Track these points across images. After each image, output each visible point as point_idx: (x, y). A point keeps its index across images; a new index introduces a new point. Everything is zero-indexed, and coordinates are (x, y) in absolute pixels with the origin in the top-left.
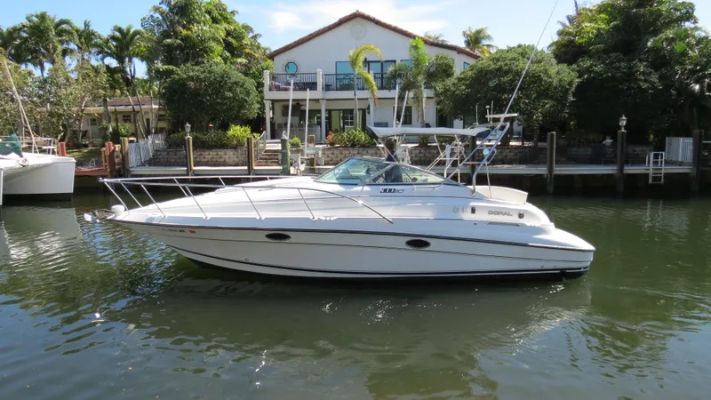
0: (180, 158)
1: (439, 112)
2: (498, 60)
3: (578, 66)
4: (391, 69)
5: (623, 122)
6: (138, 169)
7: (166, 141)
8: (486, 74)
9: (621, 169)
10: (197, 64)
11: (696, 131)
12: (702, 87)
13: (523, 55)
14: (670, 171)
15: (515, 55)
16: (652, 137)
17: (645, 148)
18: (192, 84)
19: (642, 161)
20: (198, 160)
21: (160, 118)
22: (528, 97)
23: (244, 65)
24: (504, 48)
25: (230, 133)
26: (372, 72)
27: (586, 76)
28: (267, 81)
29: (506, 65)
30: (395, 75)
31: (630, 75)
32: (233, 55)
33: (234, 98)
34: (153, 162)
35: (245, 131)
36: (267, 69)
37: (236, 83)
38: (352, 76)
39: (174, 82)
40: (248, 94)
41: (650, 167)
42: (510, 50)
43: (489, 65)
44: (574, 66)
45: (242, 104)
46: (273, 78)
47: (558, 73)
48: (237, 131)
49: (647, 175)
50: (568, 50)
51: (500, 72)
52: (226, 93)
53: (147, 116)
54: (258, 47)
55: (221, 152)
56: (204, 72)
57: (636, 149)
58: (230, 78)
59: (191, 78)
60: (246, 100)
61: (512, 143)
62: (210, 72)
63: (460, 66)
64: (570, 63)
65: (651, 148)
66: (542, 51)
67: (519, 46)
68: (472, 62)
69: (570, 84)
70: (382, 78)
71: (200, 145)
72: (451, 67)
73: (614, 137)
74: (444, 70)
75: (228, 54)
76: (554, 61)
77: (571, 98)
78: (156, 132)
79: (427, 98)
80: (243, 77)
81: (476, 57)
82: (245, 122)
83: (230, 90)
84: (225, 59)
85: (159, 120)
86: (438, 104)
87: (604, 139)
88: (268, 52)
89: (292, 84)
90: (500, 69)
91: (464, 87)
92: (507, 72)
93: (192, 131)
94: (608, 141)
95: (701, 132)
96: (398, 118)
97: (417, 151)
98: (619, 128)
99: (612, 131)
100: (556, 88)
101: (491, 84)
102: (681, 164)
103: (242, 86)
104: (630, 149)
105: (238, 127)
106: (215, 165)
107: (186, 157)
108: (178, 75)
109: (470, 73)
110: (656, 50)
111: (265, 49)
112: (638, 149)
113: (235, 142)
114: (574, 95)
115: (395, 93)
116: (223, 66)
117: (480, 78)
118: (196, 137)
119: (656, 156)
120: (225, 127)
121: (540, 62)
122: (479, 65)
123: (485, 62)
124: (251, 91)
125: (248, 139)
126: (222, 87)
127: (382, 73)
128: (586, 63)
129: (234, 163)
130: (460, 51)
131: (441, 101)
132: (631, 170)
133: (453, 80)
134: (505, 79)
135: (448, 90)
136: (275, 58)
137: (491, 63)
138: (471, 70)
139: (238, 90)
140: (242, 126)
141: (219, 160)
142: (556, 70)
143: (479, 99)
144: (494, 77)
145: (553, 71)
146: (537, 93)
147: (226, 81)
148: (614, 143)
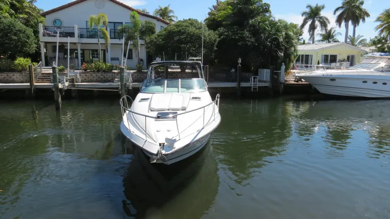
1: (148, 52)
2: (179, 26)
3: (219, 31)
4: (119, 28)
5: (240, 61)
8: (172, 33)
9: (239, 84)
11: (272, 66)
13: (192, 24)
14: (260, 85)
15: (188, 24)
16: (253, 68)
17: (249, 74)
19: (248, 80)
23: (25, 19)
24: (182, 20)
25: (17, 62)
26: (108, 29)
27: (222, 37)
30: (123, 31)
31: (242, 38)
32: (16, 13)
33: (18, 40)
35: (27, 61)
36: (41, 22)
37: (20, 31)
38: (97, 30)
40: (28, 38)
41: (252, 84)
42: (185, 21)
43: (174, 29)
44: (217, 32)
45: (24, 44)
46: (45, 28)
47: (209, 35)
48: (21, 61)
49: (250, 87)
50: (213, 23)
51: (180, 33)
52: (13, 37)
54: (35, 9)
55: (11, 74)
58: (15, 28)
60: (27, 42)
61: (187, 71)
63: (159, 28)
64: (214, 30)
65: (252, 74)
66: (201, 23)
67: (190, 19)
68: (165, 26)
69: (215, 41)
70: (115, 32)
72: (154, 29)
73: (236, 68)
74: (150, 30)
75: (13, 12)
76: (207, 28)
77: (215, 48)
79: (141, 45)
80: (24, 27)
81: (167, 24)
82: (26, 55)
83: (15, 34)
84: (11, 15)
86: (147, 48)
87: (231, 69)
88: (41, 12)
89: (58, 32)
90: (180, 31)
91: (161, 40)
92: (184, 33)
94: (233, 70)
96: (125, 56)
97: (136, 75)
98: (238, 64)
100: (208, 43)
101: (176, 38)
102: (265, 82)
103: (24, 33)
104: (243, 74)
105: (22, 59)
106: (6, 83)
109: (164, 32)
110: (253, 26)
111: (40, 10)
112: (247, 74)
113: (20, 68)
114: (217, 47)
115: (123, 41)
116: (10, 19)
117: (170, 35)
119: (254, 78)
120: (13, 58)
121: (200, 28)
122: (169, 28)
123: (171, 28)
124: (30, 36)
125: (29, 66)
126: (9, 33)
127: (115, 29)
128: (221, 29)
129: (19, 81)
130: (158, 20)
131: (149, 47)
132: (244, 85)
133: (155, 35)
134: (183, 37)
135: (153, 41)
136: (46, 16)
137: (175, 27)
138: (165, 31)
139: (21, 35)
140: (24, 58)
141: (9, 79)
142: (208, 33)
143: (169, 47)
144: (177, 35)
145: (206, 34)
146: (199, 45)
147: (12, 29)
148: (236, 71)
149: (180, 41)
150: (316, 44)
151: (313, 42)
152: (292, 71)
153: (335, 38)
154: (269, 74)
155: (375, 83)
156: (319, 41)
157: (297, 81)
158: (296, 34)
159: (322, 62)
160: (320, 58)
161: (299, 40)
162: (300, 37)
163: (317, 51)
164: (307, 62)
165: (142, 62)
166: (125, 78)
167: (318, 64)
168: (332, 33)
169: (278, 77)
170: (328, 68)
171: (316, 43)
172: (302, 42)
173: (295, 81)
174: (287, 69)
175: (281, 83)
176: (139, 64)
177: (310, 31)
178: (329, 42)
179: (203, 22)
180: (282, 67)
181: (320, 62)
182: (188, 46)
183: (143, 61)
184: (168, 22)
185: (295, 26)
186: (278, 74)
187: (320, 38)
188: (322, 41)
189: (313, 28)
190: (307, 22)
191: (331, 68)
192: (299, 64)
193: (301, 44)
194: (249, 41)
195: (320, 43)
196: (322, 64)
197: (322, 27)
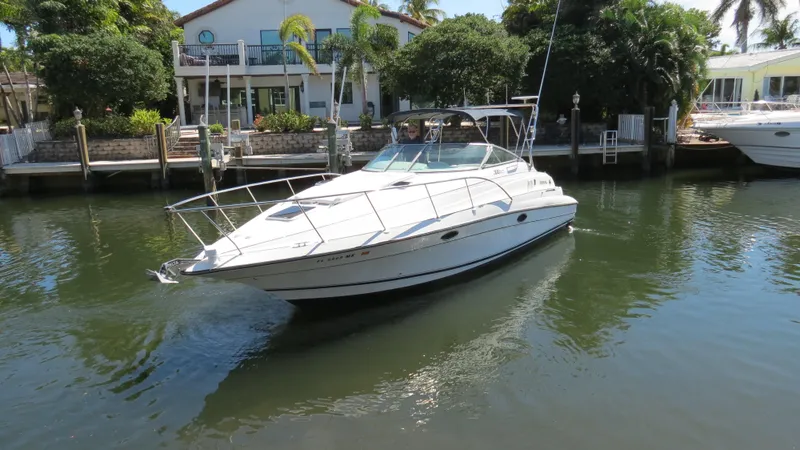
0: (71, 152)
1: (383, 89)
2: (445, 31)
3: (530, 38)
4: (327, 39)
5: (577, 99)
6: (15, 167)
7: (51, 130)
8: (432, 47)
9: (576, 149)
10: (85, 33)
11: (647, 108)
12: (651, 62)
13: (472, 25)
14: (622, 151)
15: (464, 26)
16: (605, 114)
17: (599, 126)
18: (78, 59)
19: (595, 140)
20: (95, 152)
21: (40, 100)
22: (478, 72)
23: (147, 34)
24: (452, 17)
25: (134, 119)
26: (303, 43)
27: (538, 49)
28: (177, 55)
29: (454, 37)
30: (331, 48)
31: (583, 50)
32: (130, 23)
33: (136, 75)
34: (35, 157)
35: (153, 116)
36: (177, 38)
37: (136, 58)
38: (281, 48)
39: (54, 56)
40: (153, 70)
41: (604, 147)
42: (458, 19)
43: (436, 38)
44: (526, 38)
45: (146, 83)
46: (184, 50)
47: (510, 46)
48: (142, 116)
49: (600, 156)
50: (519, 21)
51: (448, 45)
52: (125, 70)
53: (22, 98)
54: (164, 11)
55: (124, 143)
56: (95, 43)
57: (590, 127)
58: (129, 52)
59: (78, 52)
60: (151, 79)
61: (463, 124)
62: (101, 44)
63: (404, 37)
64: (522, 34)
65: (605, 125)
66: (492, 22)
67: (468, 15)
68: (417, 32)
69: (522, 58)
70: (316, 50)
71: (95, 134)
72: (393, 38)
73: (568, 115)
74: (384, 42)
75: (125, 21)
76: (505, 33)
77: (524, 74)
78: (36, 119)
79: (369, 73)
80: (146, 50)
81: (422, 27)
82: (151, 104)
83: (130, 66)
84: (121, 27)
85: (39, 102)
86: (381, 80)
87: (558, 117)
88: (176, 18)
89: (208, 57)
90: (447, 42)
91: (409, 62)
92: (454, 46)
93: (84, 116)
94: (562, 120)
95: (651, 110)
96: (337, 98)
97: (360, 136)
98: (573, 105)
99: (566, 109)
100: (507, 63)
101: (442, 56)
102: (633, 142)
103: (145, 61)
104: (584, 127)
105: (144, 112)
106: (117, 159)
107: (79, 150)
108: (59, 47)
109: (415, 46)
110: (608, 21)
111: (173, 14)
112: (592, 127)
113: (141, 130)
114: (526, 71)
115: (333, 68)
116: (119, 36)
117: (427, 51)
118: (91, 124)
119: (609, 135)
120: (127, 110)
121: (490, 34)
122: (425, 37)
123: (431, 35)
124: (157, 67)
125: (157, 126)
126: (118, 62)
127: (316, 44)
128: (538, 35)
129: (141, 156)
130: (403, 19)
131: (385, 78)
132: (585, 150)
133: (397, 53)
134: (453, 53)
135: (392, 65)
136: (185, 25)
137: (438, 34)
138: (417, 42)
139: (141, 66)
140: (148, 110)
141: (122, 152)
142: (507, 42)
143: (426, 76)
144: (442, 51)
145: (504, 44)
146: (488, 68)
147: (124, 56)
148: (568, 122)
149: (449, 64)
150: (751, 54)
151: (744, 50)
152: (694, 116)
153: (795, 36)
154: (642, 124)
156: (759, 46)
157: (707, 140)
158: (705, 33)
159: (765, 93)
160: (760, 85)
161: (711, 45)
162: (714, 40)
163: (753, 71)
164: (728, 96)
165: (371, 109)
166: (337, 143)
167: (756, 98)
168: (788, 27)
169: (663, 133)
170: (778, 108)
171: (750, 50)
172: (719, 48)
173: (701, 139)
174: (682, 113)
175: (669, 144)
176: (366, 113)
177: (736, 21)
178: (783, 47)
179: (499, 20)
180: (671, 108)
181: (760, 94)
182: (465, 72)
183: (373, 106)
184: (424, 23)
185: (702, 16)
186: (660, 124)
188: (766, 44)
189: (743, 16)
190: (729, 5)
191: (785, 108)
192: (712, 100)
193: (716, 55)
194: (597, 56)
195: (761, 50)
196: (763, 98)
197: (764, 15)
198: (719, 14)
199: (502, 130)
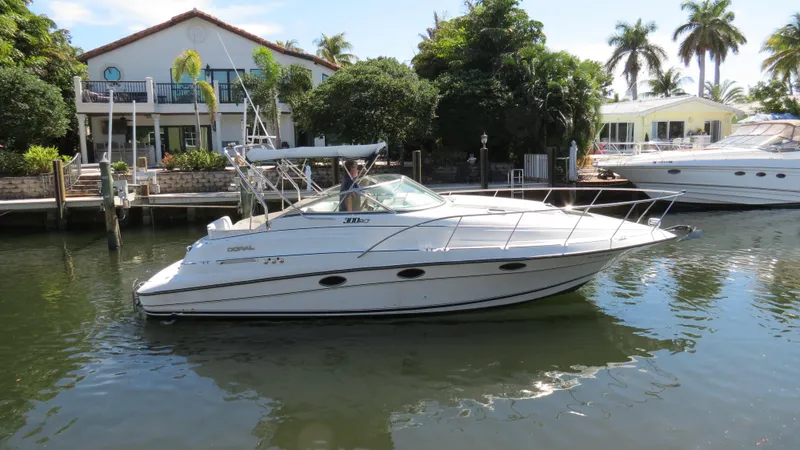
1: (297, 128)
2: (358, 73)
3: (440, 81)
4: (238, 80)
5: (485, 140)
8: (346, 88)
11: (550, 149)
13: (384, 68)
15: (376, 68)
16: (512, 154)
17: (506, 166)
19: (503, 178)
22: (390, 113)
24: (364, 59)
25: (29, 155)
26: (216, 82)
27: (447, 93)
28: (79, 89)
31: (489, 93)
32: (28, 55)
33: (32, 110)
35: (50, 153)
36: (79, 74)
37: (33, 91)
38: (191, 87)
40: (52, 105)
41: (511, 185)
42: (370, 62)
43: (349, 79)
44: (436, 82)
45: (44, 119)
46: (88, 85)
47: (420, 88)
48: (37, 153)
50: (429, 65)
51: (361, 86)
52: (20, 104)
55: (16, 181)
57: (498, 166)
58: (24, 85)
60: (49, 114)
63: (317, 78)
64: (432, 79)
65: (512, 165)
66: (404, 65)
67: (380, 59)
68: (330, 73)
69: (433, 100)
70: (229, 89)
72: (308, 80)
73: (477, 155)
74: (299, 82)
75: (21, 54)
76: (416, 76)
77: (434, 115)
79: (282, 113)
80: (44, 84)
81: (336, 69)
82: (48, 141)
83: (25, 100)
84: (17, 60)
86: (295, 120)
87: (468, 157)
88: (78, 53)
89: (112, 95)
90: (360, 83)
91: (322, 102)
92: (368, 87)
94: (472, 159)
95: (553, 150)
97: (274, 174)
98: (481, 145)
99: (475, 148)
100: (418, 104)
101: (353, 98)
102: (538, 181)
103: (43, 96)
104: (493, 166)
105: (39, 149)
106: (7, 199)
109: (329, 86)
110: (510, 67)
111: (74, 50)
112: (500, 166)
113: (35, 167)
114: (437, 112)
115: (244, 107)
116: (14, 69)
117: (340, 92)
119: (516, 174)
120: (24, 148)
121: (401, 76)
122: (338, 78)
123: (344, 75)
124: (56, 102)
125: (54, 162)
126: (11, 96)
127: (229, 85)
128: (446, 79)
129: (37, 194)
130: (316, 62)
131: (299, 117)
133: (310, 93)
134: (366, 94)
135: (306, 105)
136: (89, 62)
137: (351, 76)
138: (331, 83)
139: (37, 100)
140: (45, 146)
141: (13, 191)
142: (418, 85)
143: (339, 116)
144: (355, 92)
145: (415, 86)
146: (400, 108)
147: (18, 89)
148: (476, 162)
149: (361, 104)
150: (641, 101)
151: (635, 98)
152: (592, 157)
153: (679, 87)
154: (546, 163)
155: (741, 173)
156: (648, 94)
157: (605, 178)
158: (600, 81)
159: (654, 135)
160: (650, 129)
161: (605, 93)
162: (608, 88)
163: (642, 116)
164: (623, 138)
167: (647, 139)
168: (672, 78)
169: (565, 170)
170: (666, 148)
171: (640, 98)
172: (612, 97)
173: (599, 177)
174: (581, 154)
175: (571, 183)
177: (626, 72)
178: (667, 96)
179: (408, 64)
180: (572, 148)
181: (650, 137)
182: (378, 113)
184: (338, 65)
185: (593, 67)
186: (565, 165)
187: (650, 89)
188: (654, 94)
189: (632, 68)
190: (620, 57)
191: (672, 148)
192: (608, 142)
193: (610, 102)
194: (502, 98)
195: (650, 97)
196: (652, 139)
197: (651, 67)
198: (611, 64)
199: (414, 170)
